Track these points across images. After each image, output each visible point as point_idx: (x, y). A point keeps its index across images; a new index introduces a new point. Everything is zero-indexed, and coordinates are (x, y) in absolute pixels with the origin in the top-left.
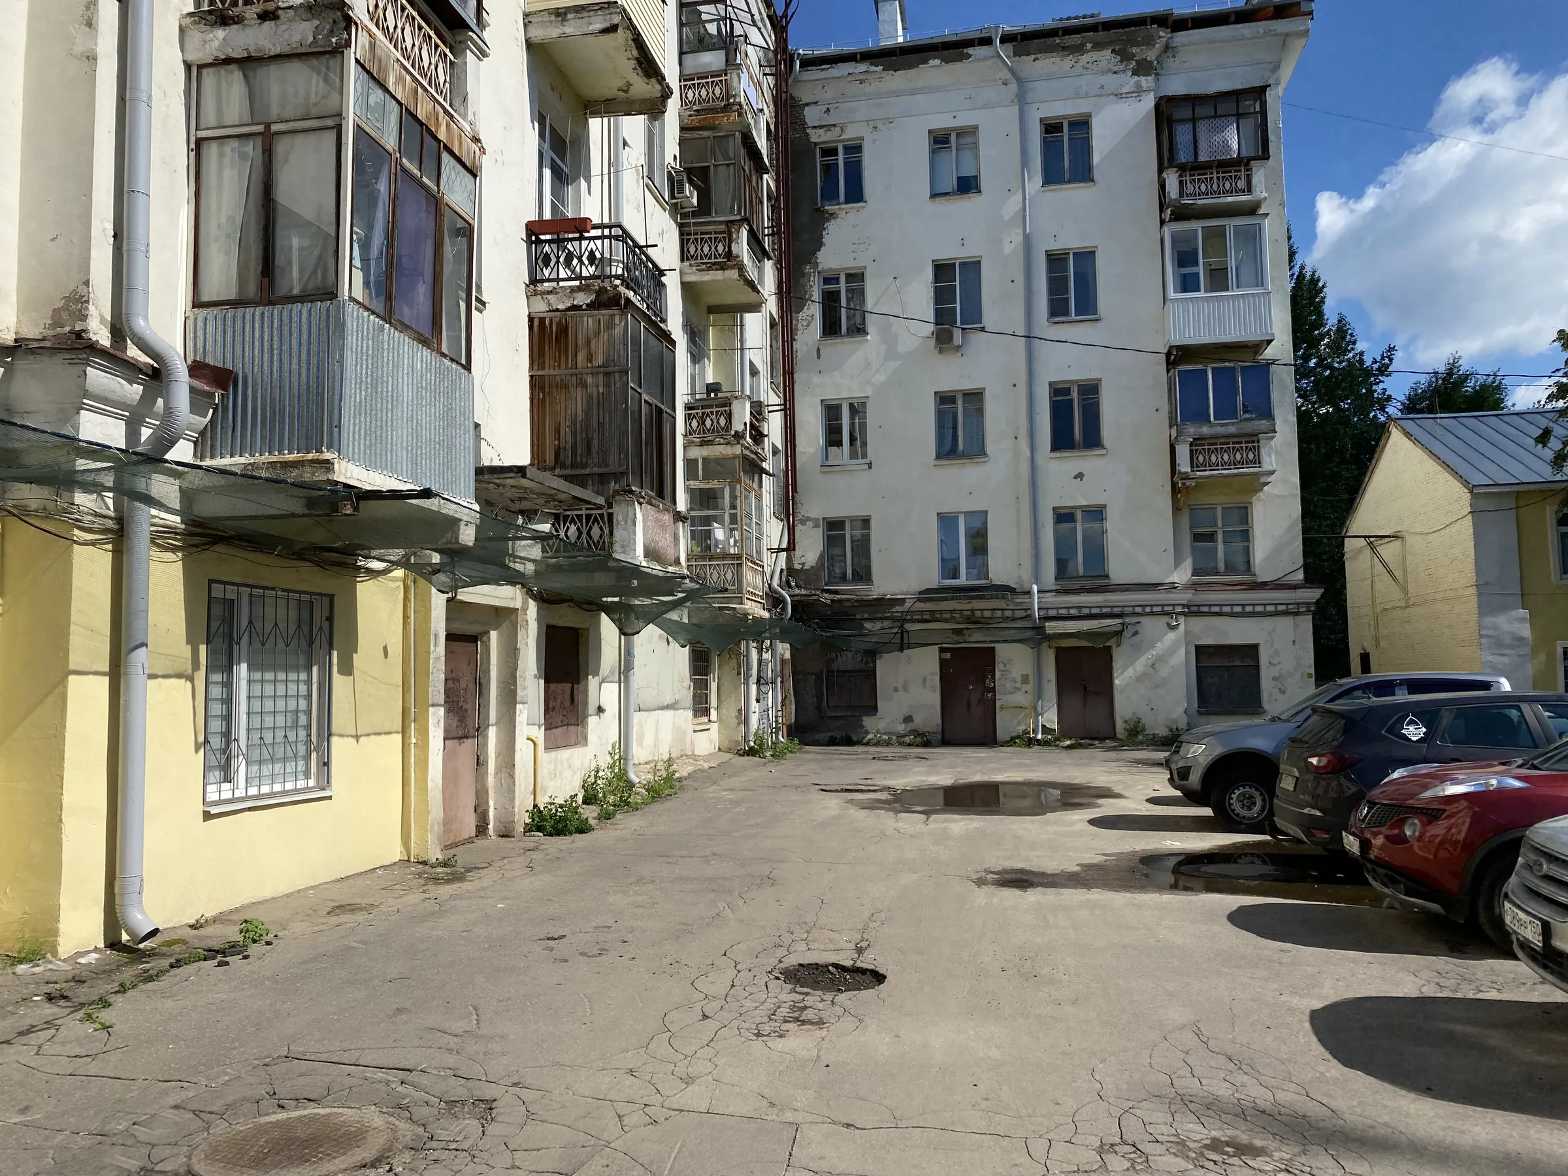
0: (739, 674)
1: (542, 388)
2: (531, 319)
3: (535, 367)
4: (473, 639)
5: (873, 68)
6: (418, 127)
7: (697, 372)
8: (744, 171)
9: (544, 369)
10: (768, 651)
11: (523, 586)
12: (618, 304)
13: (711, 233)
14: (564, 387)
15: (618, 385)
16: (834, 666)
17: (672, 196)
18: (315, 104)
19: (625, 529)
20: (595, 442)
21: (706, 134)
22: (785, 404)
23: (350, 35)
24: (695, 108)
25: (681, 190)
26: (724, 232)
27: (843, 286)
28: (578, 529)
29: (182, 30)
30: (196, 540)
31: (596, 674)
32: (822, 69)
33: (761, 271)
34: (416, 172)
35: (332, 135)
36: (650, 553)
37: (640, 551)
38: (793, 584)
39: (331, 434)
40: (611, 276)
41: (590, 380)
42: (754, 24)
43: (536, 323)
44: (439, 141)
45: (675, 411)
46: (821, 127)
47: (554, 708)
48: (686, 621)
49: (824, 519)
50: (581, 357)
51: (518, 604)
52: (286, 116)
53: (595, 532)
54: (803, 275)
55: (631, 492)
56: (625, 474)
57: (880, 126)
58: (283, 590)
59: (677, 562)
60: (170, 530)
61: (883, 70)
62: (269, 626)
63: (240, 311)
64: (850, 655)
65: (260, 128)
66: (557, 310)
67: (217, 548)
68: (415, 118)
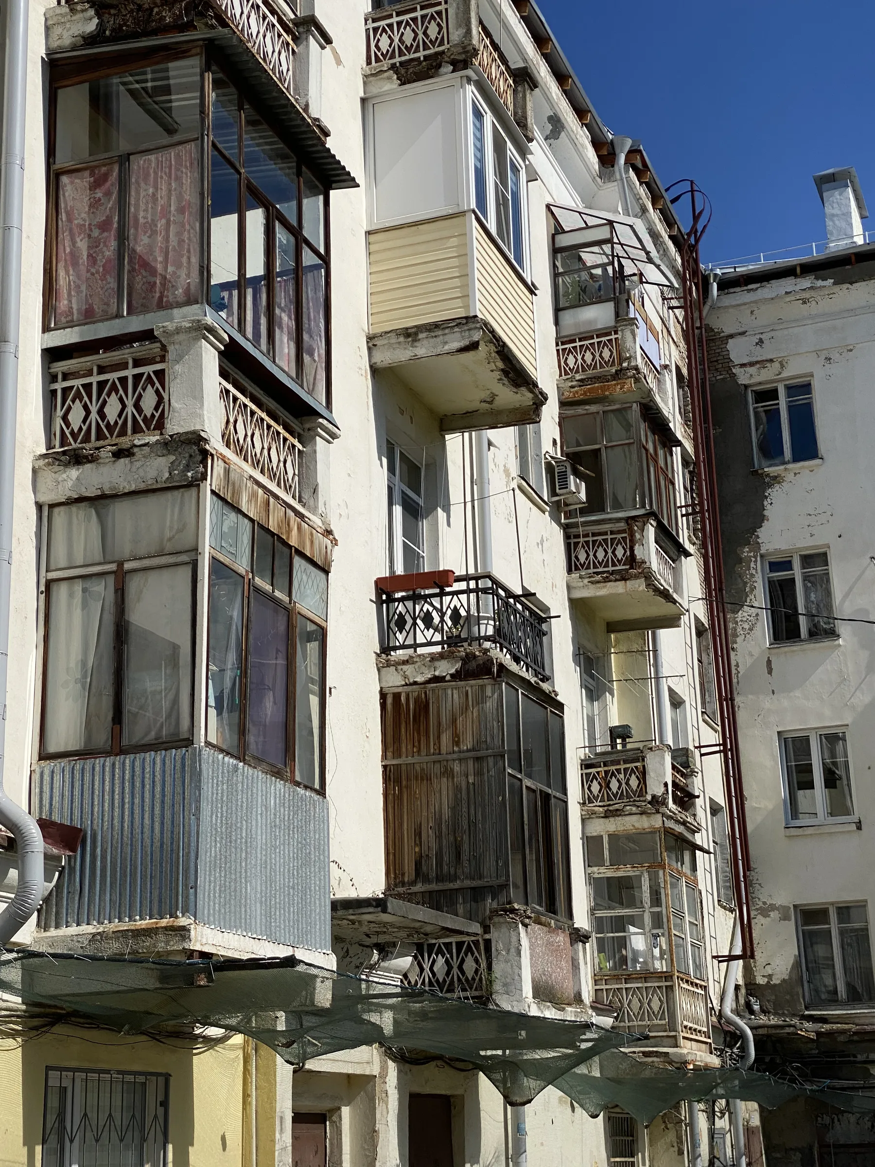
0: (681, 1153)
1: (398, 781)
2: (383, 696)
3: (389, 754)
4: (320, 1118)
5: (820, 283)
6: (269, 537)
7: (596, 712)
8: (647, 450)
9: (400, 756)
10: (723, 1114)
11: (381, 1045)
12: (489, 672)
13: (606, 533)
14: (425, 777)
15: (492, 773)
16: (830, 1138)
17: (553, 493)
18: (170, 539)
19: (507, 961)
20: (466, 847)
21: (593, 408)
22: (724, 744)
23: (206, 467)
24: (578, 377)
25: (565, 485)
26: (624, 531)
27: (797, 572)
28: (447, 961)
29: (35, 471)
30: (36, 1022)
31: (475, 1159)
32: (749, 291)
33: (677, 573)
34: (269, 588)
35: (187, 571)
36: (543, 993)
37: (527, 990)
38: (756, 1007)
39: (186, 897)
40: (479, 638)
41: (457, 768)
42: (650, 260)
43: (389, 700)
44: (290, 547)
45: (566, 794)
46: (752, 364)
48: (598, 1075)
49: (795, 906)
50: (446, 739)
51: (375, 1070)
52: (142, 552)
53: (469, 965)
54: (740, 560)
55: (513, 911)
56: (505, 886)
57: (835, 356)
58: (119, 1072)
59: (578, 999)
60: (12, 1015)
61: (835, 284)
62: (103, 1117)
63: (89, 763)
64: (853, 1119)
65: (113, 567)
66: (415, 683)
67: (58, 1029)
68: (268, 531)
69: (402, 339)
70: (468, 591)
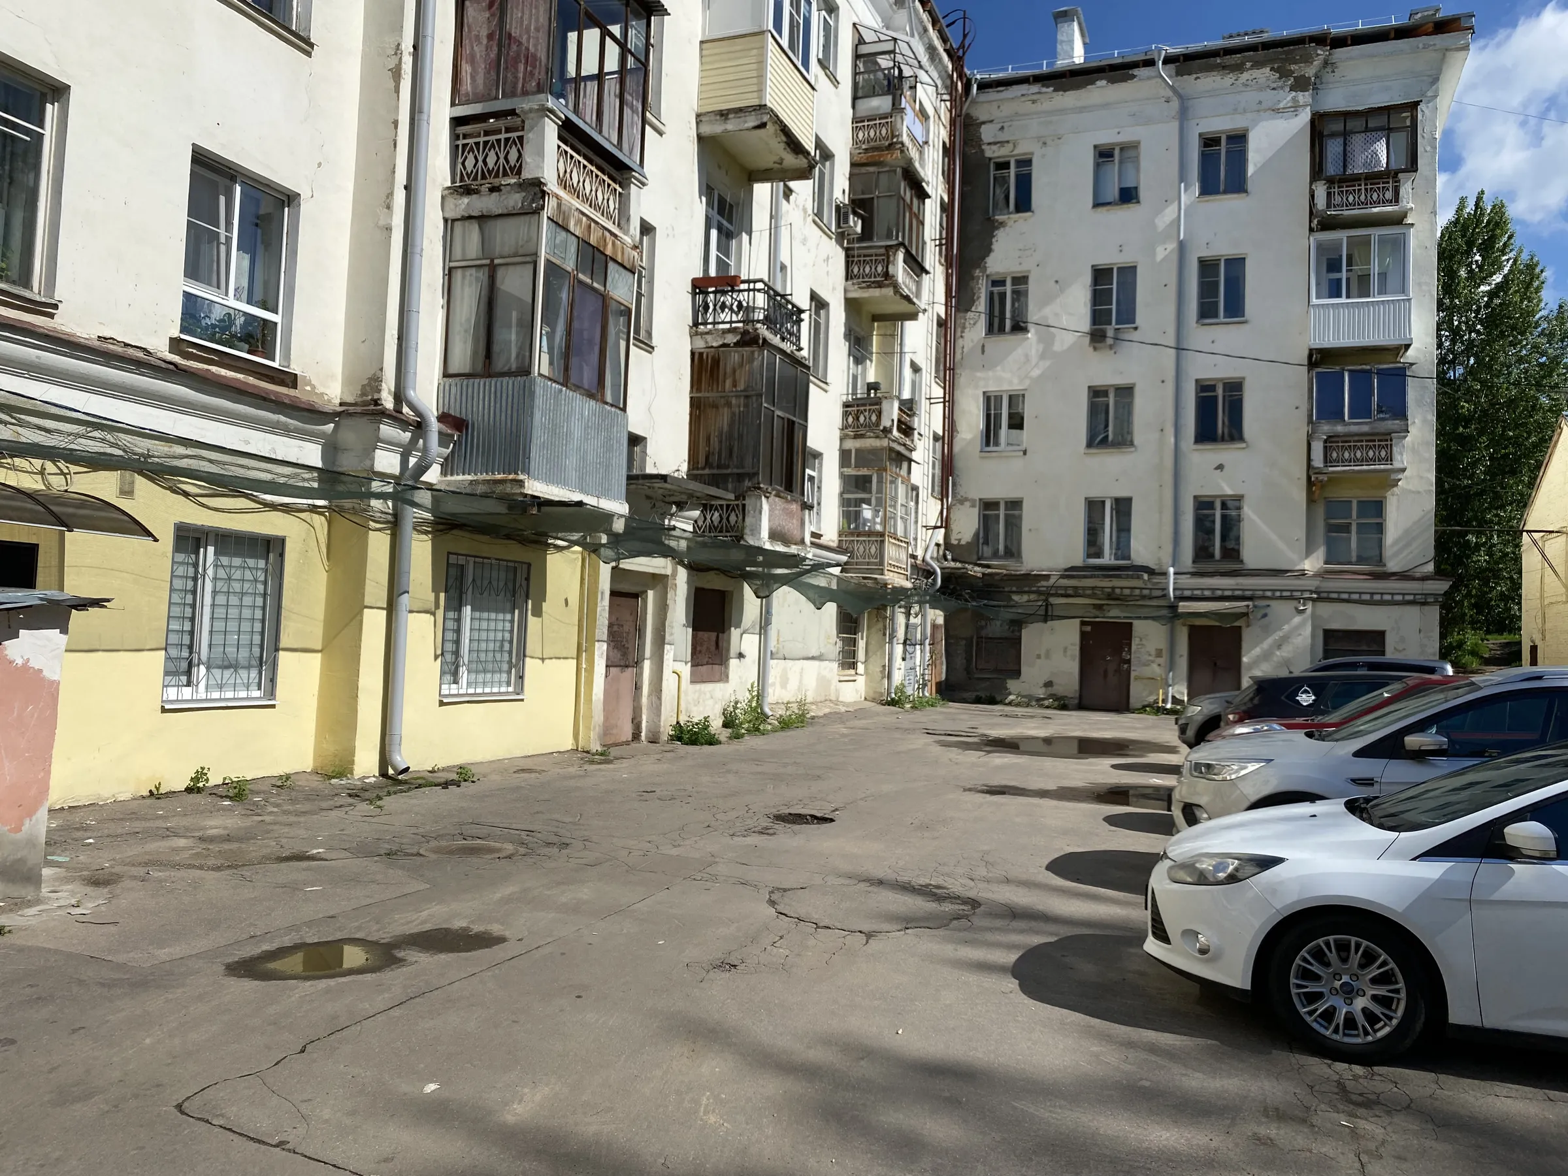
0: (885, 634)
1: (698, 407)
2: (693, 354)
3: (694, 390)
4: (635, 596)
5: (1044, 90)
6: (591, 249)
7: (859, 372)
8: (904, 201)
9: (700, 392)
10: (917, 615)
11: (674, 558)
12: (757, 342)
13: (872, 256)
14: (715, 406)
15: (755, 405)
16: (983, 633)
17: (838, 226)
18: (522, 246)
19: (754, 517)
20: (736, 449)
21: (871, 169)
22: (944, 398)
23: (544, 201)
24: (864, 147)
25: (846, 221)
26: (883, 255)
27: (1009, 288)
28: (720, 515)
29: (443, 197)
30: (441, 527)
31: (738, 626)
32: (998, 91)
33: (919, 285)
34: (589, 281)
35: (531, 267)
36: (774, 536)
37: (765, 534)
38: (949, 557)
39: (524, 463)
40: (753, 321)
41: (734, 401)
42: (921, 67)
43: (696, 357)
44: (606, 256)
45: (806, 421)
46: (995, 143)
47: (700, 652)
48: (835, 588)
49: (980, 500)
50: (728, 383)
51: (669, 572)
52: (505, 253)
53: (733, 518)
54: (973, 278)
55: (759, 488)
56: (757, 474)
57: (1049, 142)
58: (496, 559)
59: (802, 542)
60: (425, 522)
61: (1054, 91)
62: (486, 583)
63: (471, 381)
64: (998, 623)
65: (488, 262)
66: (712, 347)
67: (455, 532)
68: (589, 244)
69: (718, 117)
70: (749, 290)
